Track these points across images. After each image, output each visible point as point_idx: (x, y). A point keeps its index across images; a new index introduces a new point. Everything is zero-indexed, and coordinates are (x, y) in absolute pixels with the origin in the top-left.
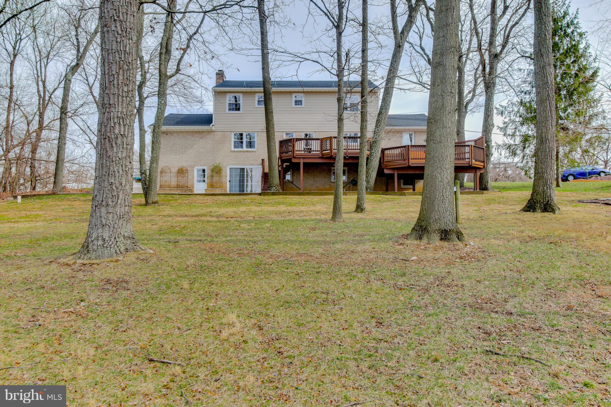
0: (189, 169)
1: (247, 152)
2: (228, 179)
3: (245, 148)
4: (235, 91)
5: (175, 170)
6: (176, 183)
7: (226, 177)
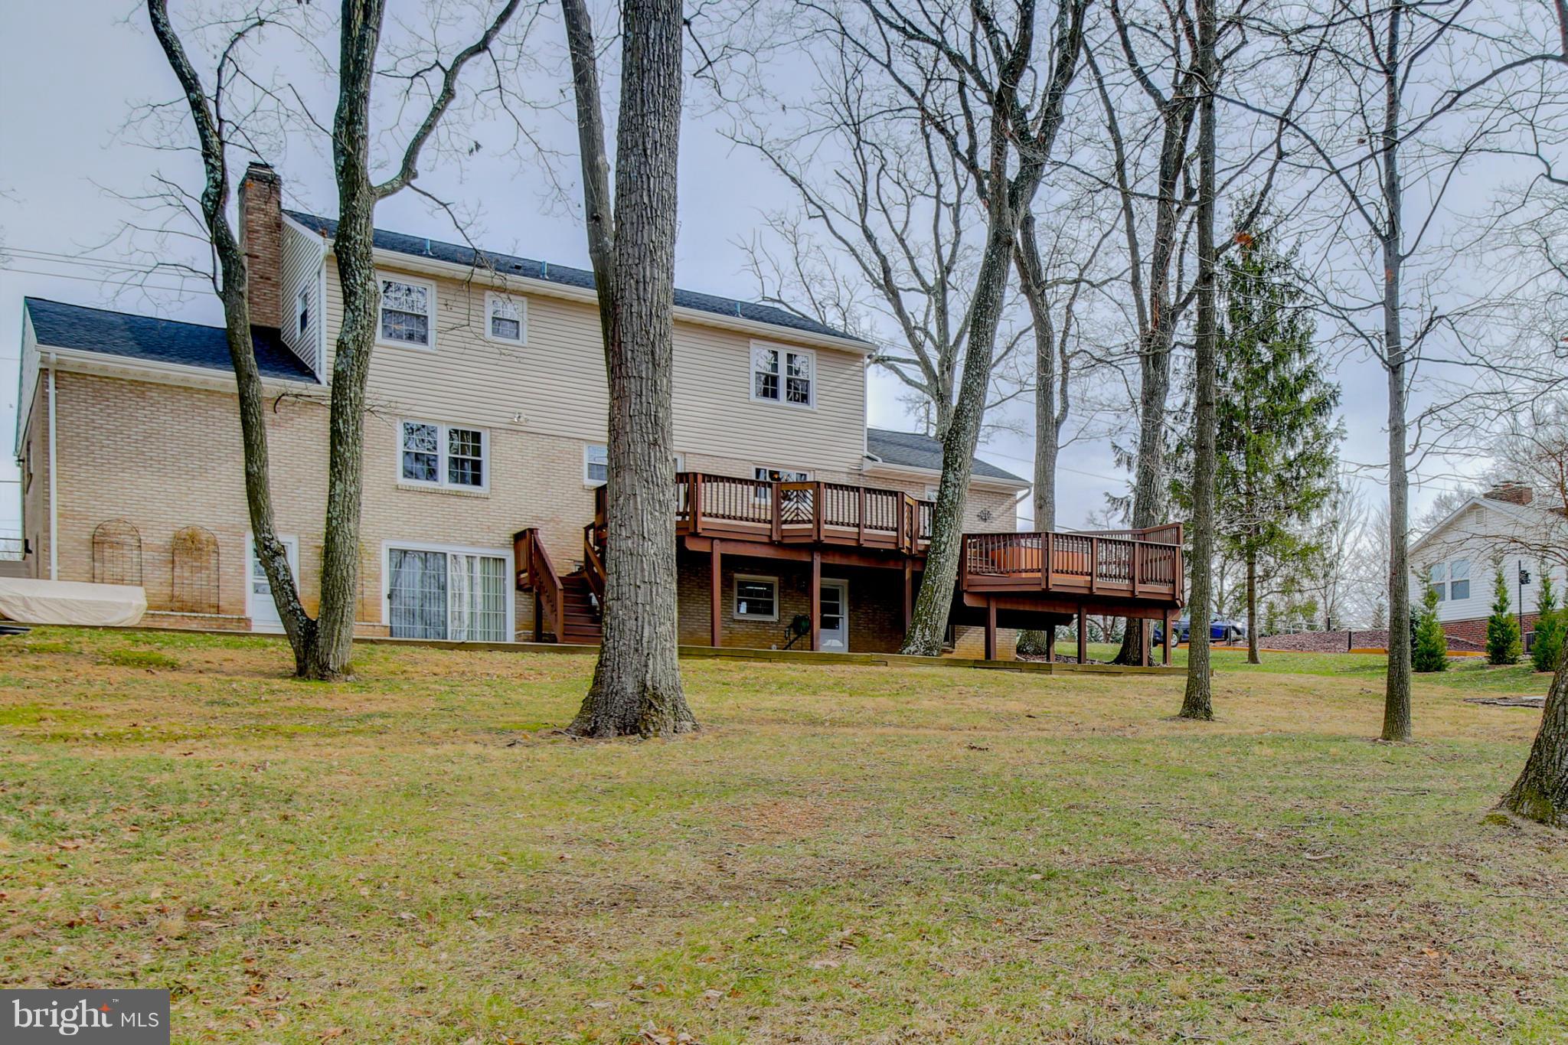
0: (221, 537)
1: (458, 495)
2: (385, 589)
3: (444, 481)
4: (413, 267)
5: (158, 537)
6: (167, 590)
7: (378, 579)
